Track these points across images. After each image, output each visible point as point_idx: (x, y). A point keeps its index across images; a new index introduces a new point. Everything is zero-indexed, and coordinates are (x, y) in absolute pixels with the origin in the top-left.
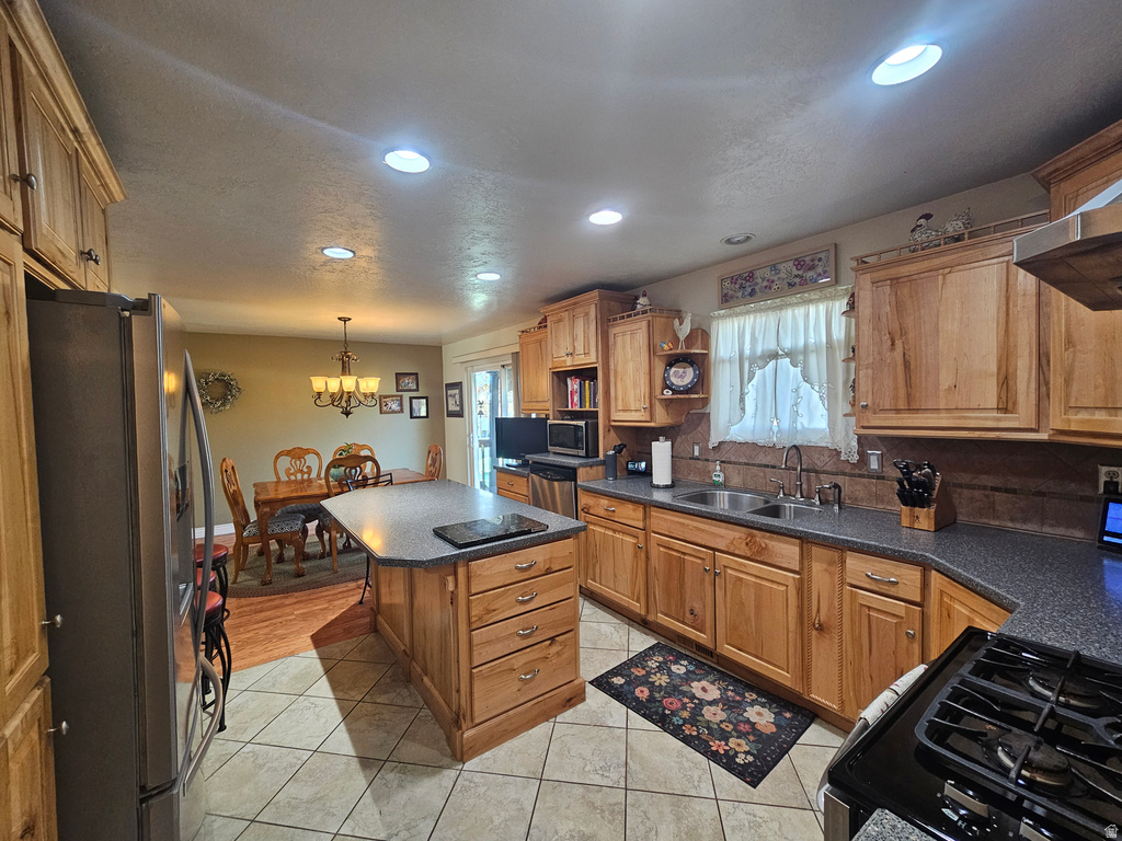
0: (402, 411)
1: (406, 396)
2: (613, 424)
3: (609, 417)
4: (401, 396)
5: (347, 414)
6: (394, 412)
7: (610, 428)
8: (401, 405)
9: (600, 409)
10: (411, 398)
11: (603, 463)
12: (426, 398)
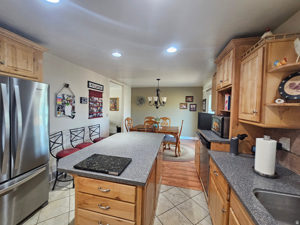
0: (187, 108)
1: (189, 104)
2: (240, 121)
3: (238, 116)
4: (187, 104)
5: (157, 108)
6: (184, 108)
7: (238, 123)
8: (186, 106)
9: (232, 111)
10: (190, 104)
11: (228, 143)
12: (196, 104)
